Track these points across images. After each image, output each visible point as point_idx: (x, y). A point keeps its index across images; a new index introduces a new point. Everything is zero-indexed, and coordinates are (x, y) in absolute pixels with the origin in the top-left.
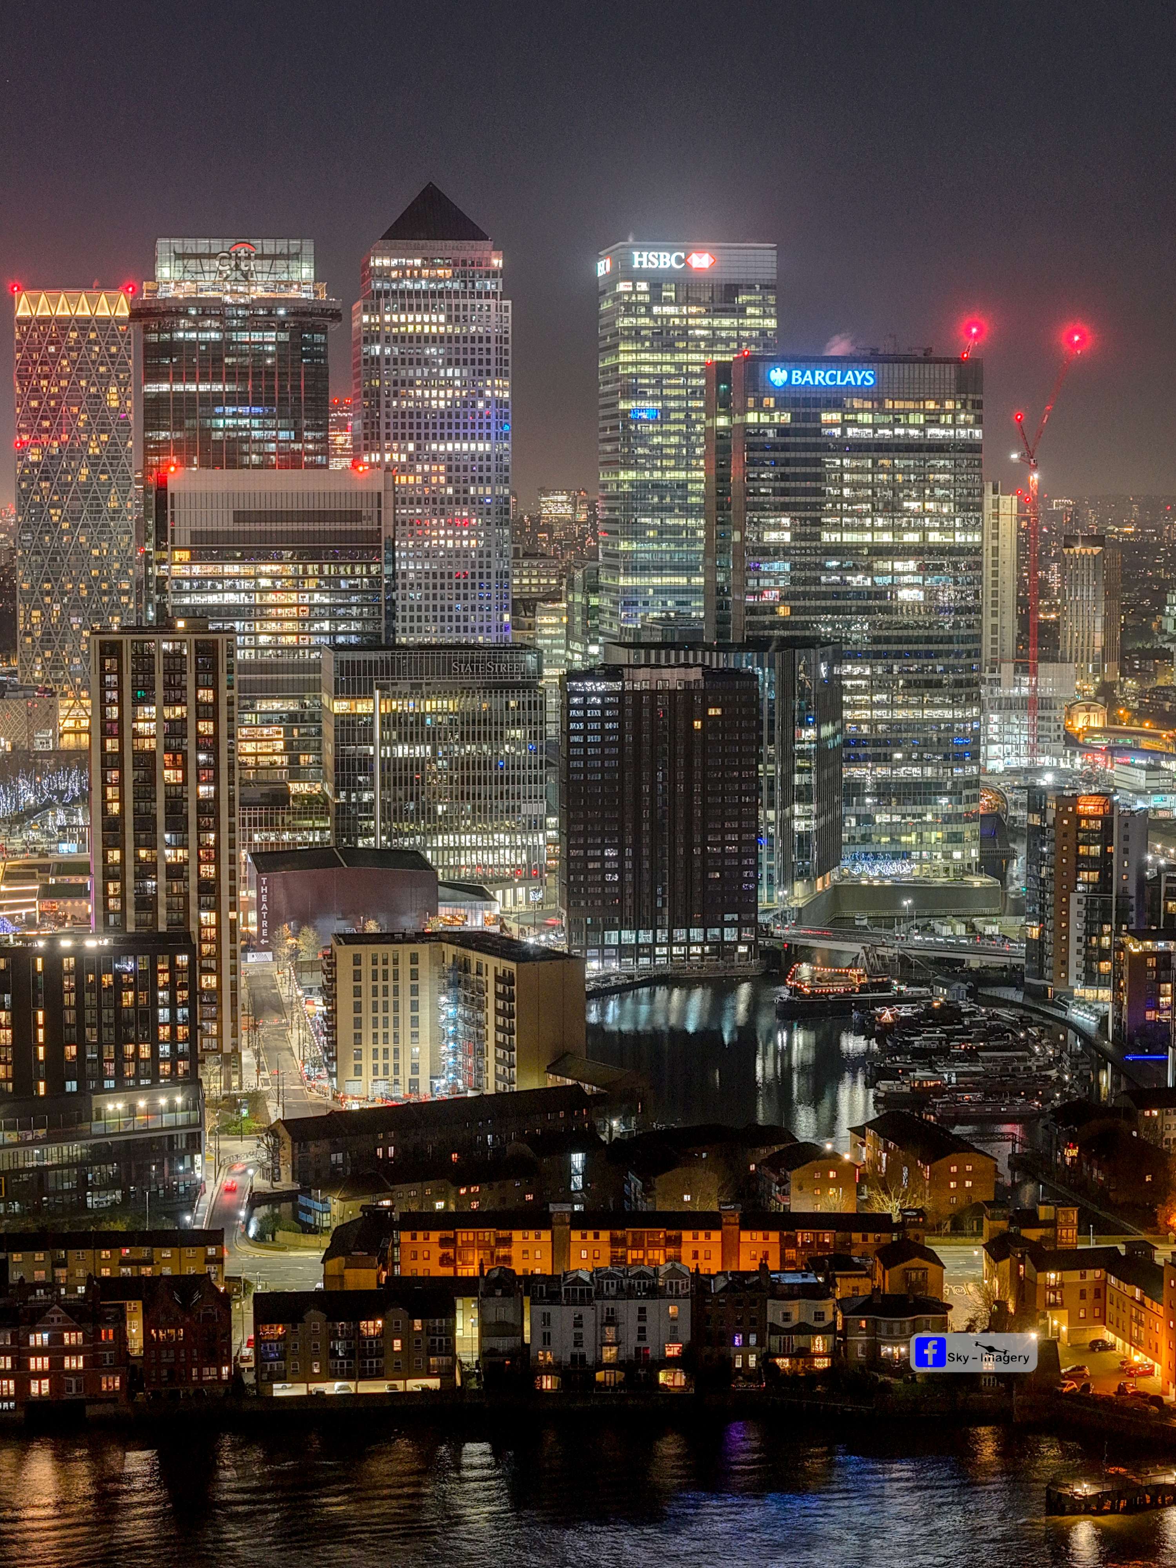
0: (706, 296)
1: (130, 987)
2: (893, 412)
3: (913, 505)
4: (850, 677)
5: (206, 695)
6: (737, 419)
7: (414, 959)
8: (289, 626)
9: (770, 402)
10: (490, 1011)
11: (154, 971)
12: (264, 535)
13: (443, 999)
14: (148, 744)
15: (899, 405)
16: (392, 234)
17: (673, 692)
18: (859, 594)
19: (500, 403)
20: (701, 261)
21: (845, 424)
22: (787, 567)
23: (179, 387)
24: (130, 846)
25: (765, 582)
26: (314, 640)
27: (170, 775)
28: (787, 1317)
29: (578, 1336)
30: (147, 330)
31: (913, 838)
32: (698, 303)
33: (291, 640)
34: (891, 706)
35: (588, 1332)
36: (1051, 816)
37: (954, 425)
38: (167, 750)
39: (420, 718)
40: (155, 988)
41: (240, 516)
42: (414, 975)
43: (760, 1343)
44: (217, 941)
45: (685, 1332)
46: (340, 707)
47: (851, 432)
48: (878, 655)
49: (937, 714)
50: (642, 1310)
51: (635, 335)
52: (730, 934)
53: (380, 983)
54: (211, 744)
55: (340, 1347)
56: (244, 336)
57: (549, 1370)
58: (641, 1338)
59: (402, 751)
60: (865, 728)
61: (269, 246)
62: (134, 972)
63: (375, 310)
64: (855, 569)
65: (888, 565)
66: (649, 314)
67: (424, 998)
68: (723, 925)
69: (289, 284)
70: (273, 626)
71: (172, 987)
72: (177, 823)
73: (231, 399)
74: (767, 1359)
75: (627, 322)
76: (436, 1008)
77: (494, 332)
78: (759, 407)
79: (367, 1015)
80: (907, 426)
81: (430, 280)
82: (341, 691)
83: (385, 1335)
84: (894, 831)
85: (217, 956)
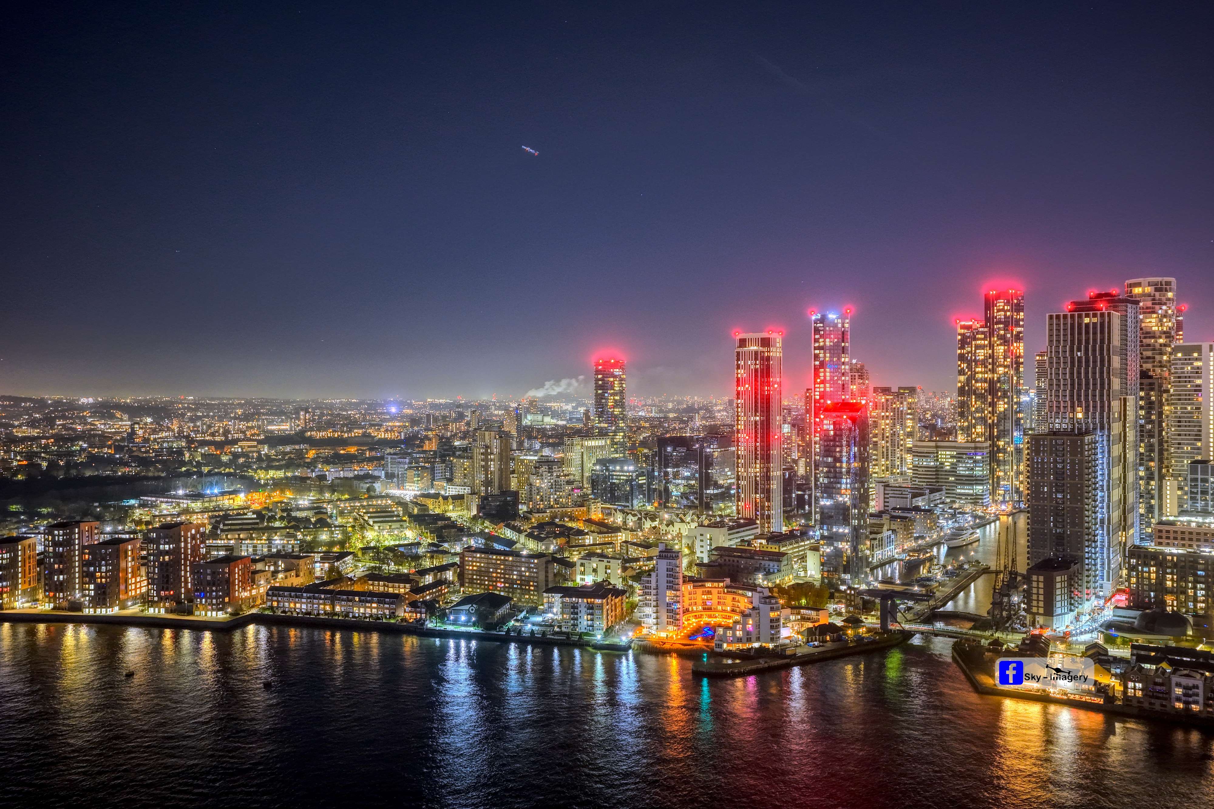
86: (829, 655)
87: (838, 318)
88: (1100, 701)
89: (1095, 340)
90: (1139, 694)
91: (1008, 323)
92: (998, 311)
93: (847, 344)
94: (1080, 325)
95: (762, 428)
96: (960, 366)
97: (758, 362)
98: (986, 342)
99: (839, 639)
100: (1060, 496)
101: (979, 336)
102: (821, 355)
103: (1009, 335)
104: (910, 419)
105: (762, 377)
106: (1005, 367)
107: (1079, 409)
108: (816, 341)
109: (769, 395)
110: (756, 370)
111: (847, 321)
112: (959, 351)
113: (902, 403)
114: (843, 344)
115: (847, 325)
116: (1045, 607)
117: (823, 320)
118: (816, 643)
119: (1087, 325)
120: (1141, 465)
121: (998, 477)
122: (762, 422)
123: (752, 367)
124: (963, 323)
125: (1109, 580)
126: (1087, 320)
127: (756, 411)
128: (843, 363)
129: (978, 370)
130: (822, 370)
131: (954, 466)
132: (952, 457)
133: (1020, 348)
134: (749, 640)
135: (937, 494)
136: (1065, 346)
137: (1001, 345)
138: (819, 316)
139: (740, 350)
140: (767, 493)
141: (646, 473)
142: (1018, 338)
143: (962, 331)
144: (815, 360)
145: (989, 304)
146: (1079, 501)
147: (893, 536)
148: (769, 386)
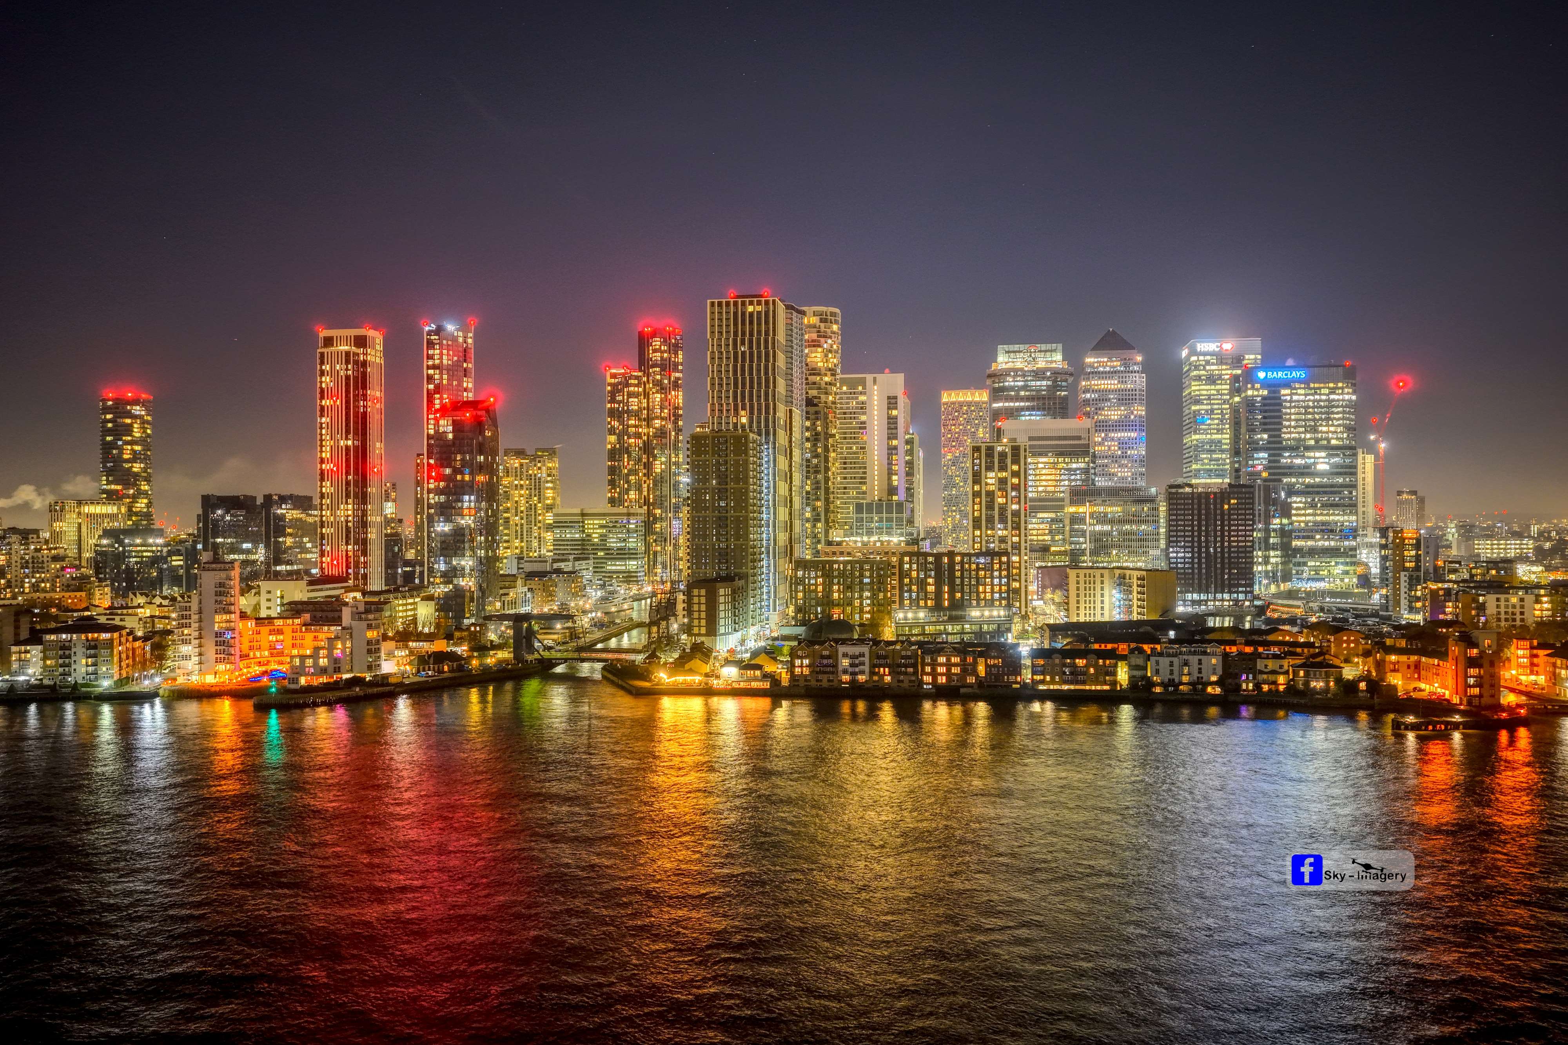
0: (1230, 361)
1: (983, 569)
2: (1314, 388)
3: (1325, 429)
4: (1295, 502)
5: (1015, 468)
6: (1243, 395)
7: (1102, 576)
8: (1050, 483)
9: (1257, 386)
10: (1135, 594)
11: (992, 563)
12: (1041, 446)
13: (1114, 591)
14: (992, 488)
15: (1316, 385)
16: (1093, 349)
17: (1215, 493)
18: (1299, 467)
19: (1140, 416)
20: (1227, 346)
21: (1291, 394)
22: (1266, 455)
23: (1007, 404)
24: (984, 528)
25: (1256, 462)
26: (1062, 489)
27: (1001, 500)
28: (1266, 666)
29: (1172, 671)
30: (994, 382)
31: (1326, 572)
32: (1226, 364)
33: (1052, 489)
34: (1315, 515)
35: (1176, 669)
36: (1390, 539)
37: (1342, 394)
38: (999, 489)
39: (1106, 514)
40: (993, 570)
41: (1031, 439)
42: (1102, 582)
43: (1254, 678)
44: (1019, 568)
45: (1220, 671)
46: (1072, 509)
47: (1295, 398)
48: (1308, 493)
49: (1337, 518)
50: (1200, 660)
51: (1198, 378)
52: (1241, 597)
53: (1088, 585)
54: (1016, 488)
55: (1067, 670)
56: (1033, 383)
57: (1158, 685)
58: (1200, 672)
59: (1098, 528)
60: (1303, 525)
61: (1043, 347)
62: (984, 564)
63: (1088, 379)
64: (1297, 456)
65: (1312, 454)
66: (1204, 369)
67: (1106, 592)
68: (1238, 592)
69: (1052, 362)
70: (1044, 483)
71: (1000, 570)
72: (1003, 519)
73: (1028, 409)
74: (1258, 686)
75: (1195, 373)
76: (1111, 596)
77: (1138, 387)
78: (1253, 388)
79: (1082, 599)
80: (1320, 394)
81: (1111, 367)
82: (1073, 503)
83: (1087, 666)
84: (1317, 570)
85: (1019, 575)
86: (446, 683)
87: (458, 330)
88: (767, 685)
89: (759, 332)
90: (806, 671)
91: (666, 367)
92: (655, 351)
93: (470, 365)
94: (743, 314)
95: (356, 457)
96: (610, 423)
97: (350, 367)
98: (641, 390)
99: (461, 668)
100: (722, 504)
101: (632, 381)
102: (437, 377)
103: (666, 381)
104: (551, 488)
105: (356, 388)
106: (662, 419)
107: (743, 413)
108: (430, 357)
109: (365, 413)
110: (347, 378)
111: (470, 335)
112: (609, 406)
113: (539, 468)
114: (465, 365)
115: (470, 341)
116: (707, 626)
117: (439, 331)
118: (430, 673)
119: (751, 314)
120: (808, 505)
121: (655, 553)
122: (356, 448)
123: (342, 373)
124: (613, 371)
125: (775, 610)
126: (750, 309)
127: (348, 432)
128: (466, 390)
129: (632, 422)
130: (437, 396)
131: (604, 538)
132: (602, 527)
133: (678, 397)
134: (337, 670)
135: (584, 562)
136: (727, 339)
137: (657, 392)
138: (433, 327)
139: (325, 350)
140: (363, 545)
141: (183, 551)
142: (676, 385)
143: (613, 381)
144: (428, 383)
145: (643, 341)
146: (742, 508)
147: (529, 595)
148: (365, 400)
